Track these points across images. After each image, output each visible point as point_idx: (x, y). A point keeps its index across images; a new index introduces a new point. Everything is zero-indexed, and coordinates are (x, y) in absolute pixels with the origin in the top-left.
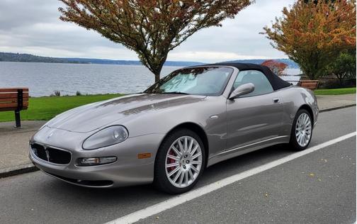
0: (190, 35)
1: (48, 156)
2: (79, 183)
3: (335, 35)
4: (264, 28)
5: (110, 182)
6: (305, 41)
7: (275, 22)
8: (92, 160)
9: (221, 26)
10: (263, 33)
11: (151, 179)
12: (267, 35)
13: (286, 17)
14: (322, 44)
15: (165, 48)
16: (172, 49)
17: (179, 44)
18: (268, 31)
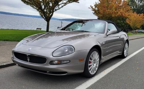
0: (65, 5)
1: (28, 60)
2: (47, 73)
3: (119, 12)
4: (91, 6)
5: (66, 72)
6: (108, 13)
7: (95, 4)
8: (56, 62)
9: (79, 3)
10: (90, 8)
11: (83, 71)
12: (92, 9)
13: (100, 2)
14: (114, 15)
15: (52, 10)
16: (56, 11)
17: (59, 9)
18: (92, 7)
